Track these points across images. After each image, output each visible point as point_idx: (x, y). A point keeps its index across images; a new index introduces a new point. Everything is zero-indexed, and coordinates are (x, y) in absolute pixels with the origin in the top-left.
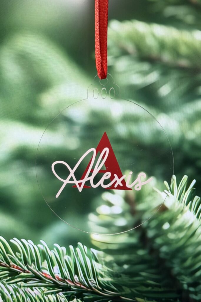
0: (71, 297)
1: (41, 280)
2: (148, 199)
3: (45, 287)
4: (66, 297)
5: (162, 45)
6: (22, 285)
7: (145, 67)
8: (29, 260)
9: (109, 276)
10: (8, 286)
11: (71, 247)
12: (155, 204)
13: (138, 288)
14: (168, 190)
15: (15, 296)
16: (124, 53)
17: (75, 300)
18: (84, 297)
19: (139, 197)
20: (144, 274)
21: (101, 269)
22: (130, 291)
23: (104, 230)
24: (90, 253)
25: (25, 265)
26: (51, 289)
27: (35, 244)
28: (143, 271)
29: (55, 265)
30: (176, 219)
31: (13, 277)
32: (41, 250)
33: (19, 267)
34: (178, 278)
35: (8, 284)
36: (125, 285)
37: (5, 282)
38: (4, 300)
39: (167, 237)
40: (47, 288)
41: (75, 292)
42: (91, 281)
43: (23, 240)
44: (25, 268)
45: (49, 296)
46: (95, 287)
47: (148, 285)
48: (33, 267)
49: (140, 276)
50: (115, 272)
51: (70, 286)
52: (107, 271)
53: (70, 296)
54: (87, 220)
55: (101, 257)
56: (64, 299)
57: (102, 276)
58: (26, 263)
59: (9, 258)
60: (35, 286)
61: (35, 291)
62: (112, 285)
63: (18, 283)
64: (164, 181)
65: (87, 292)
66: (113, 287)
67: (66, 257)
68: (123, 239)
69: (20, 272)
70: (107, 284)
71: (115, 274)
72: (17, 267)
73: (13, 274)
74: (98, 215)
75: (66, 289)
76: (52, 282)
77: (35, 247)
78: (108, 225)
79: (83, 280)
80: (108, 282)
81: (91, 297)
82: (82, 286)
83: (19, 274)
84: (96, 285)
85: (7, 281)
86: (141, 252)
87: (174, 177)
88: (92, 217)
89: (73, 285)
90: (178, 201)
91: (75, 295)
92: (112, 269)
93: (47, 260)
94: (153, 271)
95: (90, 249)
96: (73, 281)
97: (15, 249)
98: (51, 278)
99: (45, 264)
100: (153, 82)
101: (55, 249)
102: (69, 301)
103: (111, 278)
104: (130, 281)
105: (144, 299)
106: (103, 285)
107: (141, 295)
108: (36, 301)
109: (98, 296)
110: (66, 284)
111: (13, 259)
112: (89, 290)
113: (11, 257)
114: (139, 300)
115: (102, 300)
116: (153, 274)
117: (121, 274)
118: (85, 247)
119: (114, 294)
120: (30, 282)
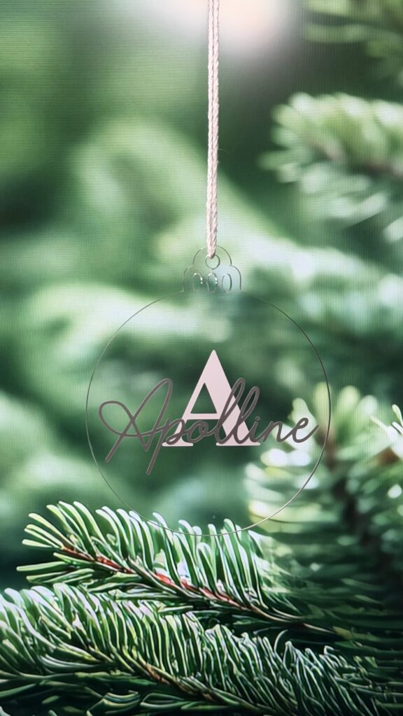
0: (210, 621)
1: (153, 587)
2: (360, 439)
3: (161, 600)
4: (201, 621)
5: (394, 142)
6: (117, 595)
7: (361, 184)
8: (132, 550)
9: (283, 584)
10: (91, 596)
11: (212, 527)
12: (375, 449)
13: (337, 609)
14: (400, 424)
15: (104, 616)
16: (320, 157)
17: (217, 627)
18: (235, 621)
19: (344, 435)
20: (350, 582)
21: (268, 570)
22: (323, 614)
23: (276, 496)
24: (247, 539)
25: (124, 559)
26: (173, 604)
27: (142, 520)
28: (348, 576)
29: (181, 560)
31: (101, 580)
32: (154, 531)
33: (113, 561)
35: (92, 593)
36: (315, 603)
37: (85, 589)
38: (84, 623)
39: (395, 512)
40: (164, 603)
41: (218, 612)
42: (247, 592)
43: (120, 511)
44: (124, 563)
45: (169, 617)
46: (256, 604)
47: (357, 604)
48: (138, 562)
49: (342, 585)
50: (294, 576)
51: (208, 601)
52: (278, 574)
53: (208, 619)
54: (242, 476)
55: (268, 547)
56: (196, 624)
57: (269, 584)
58: (125, 554)
59: (95, 544)
60: (141, 599)
61: (142, 607)
62: (288, 601)
63: (110, 592)
64: (392, 404)
65: (240, 612)
66: (290, 605)
67: (201, 546)
68: (311, 514)
69: (114, 571)
70: (278, 600)
71: (294, 579)
72: (108, 561)
73: (101, 574)
74: (263, 466)
75: (200, 605)
76: (174, 592)
77: (143, 524)
78: (282, 488)
79: (233, 589)
80: (280, 596)
81: (249, 622)
82: (231, 602)
83: (113, 574)
84: (257, 601)
85: (89, 587)
86: (345, 541)
88: (252, 470)
89: (215, 598)
91: (218, 618)
92: (290, 572)
93: (165, 551)
94: (368, 577)
95: (247, 532)
96: (213, 591)
97: (106, 528)
98: (173, 583)
99: (161, 558)
100: (374, 214)
101: (181, 530)
102: (205, 629)
103: (286, 588)
104: (322, 594)
105: (350, 631)
106: (269, 600)
107: (345, 621)
108: (143, 625)
109: (261, 621)
110: (200, 597)
111: (101, 546)
112: (243, 608)
113: (98, 543)
114: (340, 631)
115: (270, 630)
116: (369, 582)
117: (307, 582)
118: (237, 527)
119: (291, 619)
120: (133, 590)
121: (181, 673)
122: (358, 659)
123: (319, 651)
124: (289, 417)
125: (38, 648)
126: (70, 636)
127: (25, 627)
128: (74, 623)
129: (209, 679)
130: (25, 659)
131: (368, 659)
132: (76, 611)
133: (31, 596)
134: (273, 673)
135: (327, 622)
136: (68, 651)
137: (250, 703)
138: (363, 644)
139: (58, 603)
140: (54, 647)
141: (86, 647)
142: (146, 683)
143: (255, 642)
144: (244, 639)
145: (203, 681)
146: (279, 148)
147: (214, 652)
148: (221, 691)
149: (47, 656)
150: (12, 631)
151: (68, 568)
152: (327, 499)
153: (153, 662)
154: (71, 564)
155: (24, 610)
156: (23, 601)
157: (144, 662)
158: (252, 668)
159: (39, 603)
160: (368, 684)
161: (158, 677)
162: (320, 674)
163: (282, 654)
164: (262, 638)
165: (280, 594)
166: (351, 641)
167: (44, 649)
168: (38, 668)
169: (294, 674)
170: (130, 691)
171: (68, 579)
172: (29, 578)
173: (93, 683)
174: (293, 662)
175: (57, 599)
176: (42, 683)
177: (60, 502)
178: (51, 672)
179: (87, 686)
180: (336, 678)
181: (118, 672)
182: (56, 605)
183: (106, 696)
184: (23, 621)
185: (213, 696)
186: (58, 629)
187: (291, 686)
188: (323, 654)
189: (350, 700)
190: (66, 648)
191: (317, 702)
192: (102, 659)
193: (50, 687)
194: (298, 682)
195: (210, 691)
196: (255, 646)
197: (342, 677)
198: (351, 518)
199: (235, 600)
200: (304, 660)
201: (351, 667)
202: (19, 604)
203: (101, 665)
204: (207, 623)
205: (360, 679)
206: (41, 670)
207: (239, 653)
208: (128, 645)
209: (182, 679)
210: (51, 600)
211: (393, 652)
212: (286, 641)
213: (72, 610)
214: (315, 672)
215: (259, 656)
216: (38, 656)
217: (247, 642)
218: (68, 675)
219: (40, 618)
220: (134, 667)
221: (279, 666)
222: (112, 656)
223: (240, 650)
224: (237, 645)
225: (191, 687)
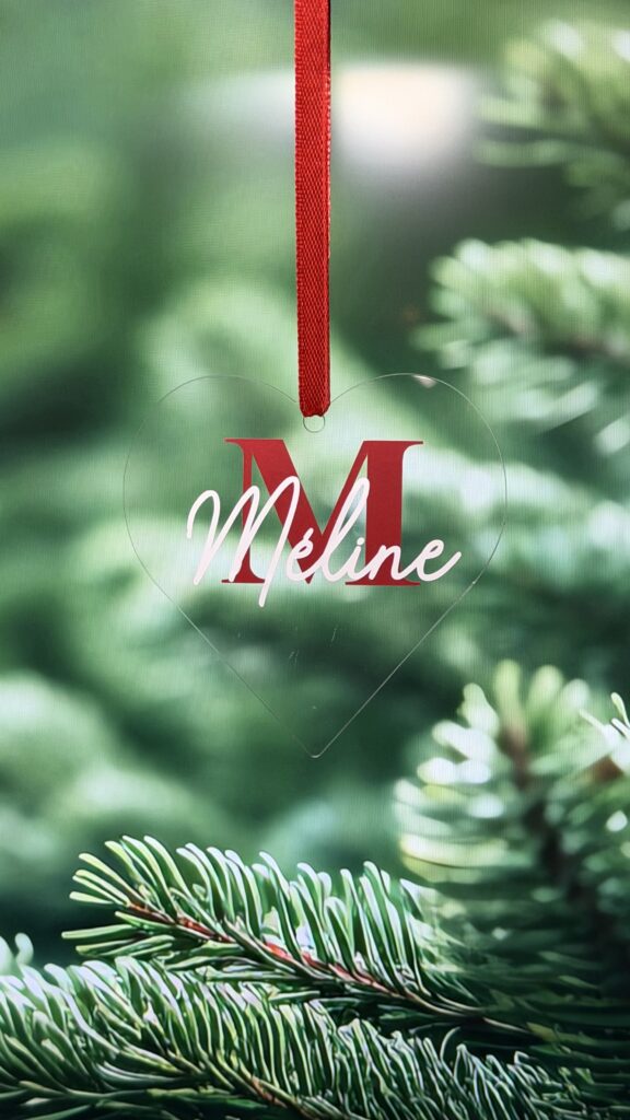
0: (345, 1014)
1: (261, 962)
2: (565, 744)
3: (273, 982)
4: (331, 1014)
5: (609, 309)
6: (209, 975)
7: (560, 369)
8: (230, 907)
9: (453, 959)
10: (171, 977)
11: (346, 874)
12: (587, 758)
13: (533, 997)
14: (623, 721)
15: (189, 1006)
16: (500, 331)
17: (356, 1023)
18: (382, 1014)
19: (539, 738)
20: (551, 956)
21: (430, 938)
22: (512, 1005)
23: (440, 828)
24: (399, 892)
25: (219, 921)
26: (290, 988)
27: (245, 864)
28: (549, 947)
29: (301, 923)
31: (185, 952)
32: (261, 880)
33: (202, 925)
35: (172, 971)
36: (501, 988)
37: (162, 965)
38: (160, 1015)
39: (618, 853)
40: (277, 986)
41: (357, 1001)
42: (400, 971)
43: (213, 851)
44: (218, 928)
45: (284, 1008)
46: (412, 989)
47: (562, 990)
48: (239, 926)
49: (541, 961)
50: (469, 947)
51: (343, 984)
52: (445, 944)
53: (343, 1011)
54: (394, 799)
55: (429, 905)
56: (324, 1018)
57: (432, 959)
58: (220, 913)
59: (175, 899)
60: (244, 980)
61: (245, 992)
62: (459, 984)
63: (198, 970)
64: (611, 692)
66: (463, 990)
67: (332, 902)
68: (493, 855)
69: (203, 939)
70: (446, 983)
71: (469, 952)
72: (194, 924)
73: (185, 944)
74: (421, 784)
75: (330, 990)
76: (292, 970)
77: (246, 870)
78: (449, 816)
79: (379, 966)
80: (448, 977)
81: (402, 1016)
82: (376, 985)
83: (202, 944)
84: (414, 984)
85: (168, 962)
86: (544, 895)
88: (404, 790)
89: (353, 980)
91: (357, 1009)
92: (462, 941)
93: (278, 910)
94: (579, 948)
95: (399, 882)
96: (350, 969)
97: (191, 875)
98: (290, 957)
99: (272, 920)
100: (580, 413)
101: (301, 878)
102: (338, 1025)
103: (458, 965)
104: (511, 975)
105: (553, 1028)
106: (433, 983)
107: (545, 1015)
108: (246, 1020)
109: (420, 1014)
110: (330, 977)
111: (184, 901)
112: (394, 995)
113: (181, 898)
114: (538, 1029)
115: (434, 1027)
116: (579, 957)
117: (488, 956)
118: (384, 874)
119: (465, 1011)
120: (232, 968)
121: (303, 1091)
122: (565, 1071)
123: (506, 1059)
124: (458, 711)
125: (93, 1052)
126: (139, 1035)
127: (74, 1021)
128: (146, 1015)
129: (345, 1100)
130: (75, 1069)
131: (579, 1071)
132: (149, 998)
133: (84, 976)
134: (440, 1093)
135: (519, 1017)
136: (137, 1057)
138: (572, 1049)
139: (123, 985)
140: (117, 1051)
141: (162, 1050)
142: (251, 1105)
143: (412, 1045)
144: (396, 1040)
145: (336, 1103)
146: (440, 319)
147: (350, 1060)
149: (107, 1064)
150: (54, 1026)
151: (137, 935)
152: (516, 832)
153: (261, 1075)
154: (141, 928)
155: (74, 997)
156: (70, 981)
157: (248, 1075)
158: (408, 1084)
159: (95, 986)
160: (580, 1109)
161: (270, 1097)
162: (510, 1093)
163: (451, 1064)
164: (422, 1039)
165: (447, 973)
166: (555, 1047)
167: (102, 1054)
168: (93, 1082)
169: (470, 1094)
170: (228, 1117)
171: (136, 950)
172: (80, 949)
173: (174, 1104)
174: (469, 1075)
175: (120, 979)
176: (99, 1104)
177: (125, 837)
178: (113, 1088)
179: (165, 1109)
180: (532, 1099)
181: (211, 1089)
182: (119, 989)
184: (71, 1013)
186: (123, 1024)
187: (466, 1111)
188: (512, 1063)
190: (135, 1052)
192: (187, 1069)
193: (111, 1110)
194: (475, 1105)
196: (413, 1053)
197: (541, 1098)
198: (553, 861)
199: (382, 982)
200: (485, 1073)
201: (555, 1083)
202: (65, 987)
203: (185, 1078)
204: (341, 1017)
205: (569, 1101)
206: (97, 1085)
207: (388, 1061)
208: (225, 1048)
209: (304, 1100)
210: (113, 981)
211: (617, 1060)
212: (459, 1044)
213: (142, 996)
214: (500, 1090)
215: (418, 1067)
216: (93, 1064)
217: (400, 1046)
218: (136, 1093)
219: (96, 1009)
220: (234, 1081)
221: (448, 1082)
222: (202, 1065)
223: (389, 1057)
224: (385, 1049)
225: (318, 1112)
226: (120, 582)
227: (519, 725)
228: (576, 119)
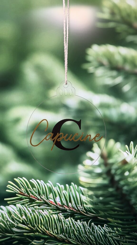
0: (67, 216)
1: (48, 205)
2: (115, 156)
3: (51, 209)
4: (64, 216)
5: (125, 60)
6: (37, 208)
7: (114, 73)
8: (42, 193)
10: (28, 208)
11: (67, 185)
12: (120, 159)
13: (108, 212)
14: (128, 151)
15: (32, 215)
16: (101, 65)
17: (69, 218)
18: (75, 216)
19: (110, 155)
20: (112, 203)
21: (86, 199)
22: (104, 214)
23: (88, 175)
24: (79, 189)
26: (55, 211)
27: (45, 183)
28: (112, 201)
29: (57, 196)
30: (133, 169)
31: (32, 203)
32: (49, 187)
33: (35, 197)
34: (134, 206)
35: (29, 207)
36: (101, 210)
37: (26, 206)
38: (26, 217)
39: (127, 180)
40: (52, 210)
41: (70, 213)
42: (79, 207)
43: (38, 180)
44: (39, 197)
45: (54, 215)
46: (82, 211)
47: (115, 211)
48: (43, 197)
49: (110, 204)
50: (94, 201)
51: (66, 210)
52: (89, 201)
54: (78, 169)
55: (86, 192)
56: (62, 217)
57: (86, 204)
58: (39, 194)
59: (29, 191)
60: (45, 209)
61: (45, 212)
63: (34, 207)
64: (125, 145)
65: (77, 213)
66: (93, 211)
67: (64, 192)
68: (100, 181)
69: (35, 200)
70: (89, 209)
71: (94, 202)
73: (32, 201)
74: (84, 165)
75: (64, 211)
76: (55, 207)
77: (45, 185)
78: (90, 172)
79: (74, 206)
80: (90, 208)
81: (80, 217)
82: (74, 210)
83: (35, 201)
84: (82, 210)
85: (28, 205)
86: (111, 190)
87: (132, 143)
88: (80, 167)
89: (68, 209)
90: (135, 158)
91: (69, 215)
92: (93, 200)
93: (52, 193)
94: (118, 201)
95: (79, 187)
96: (68, 206)
97: (33, 186)
98: (55, 204)
99: (51, 196)
100: (119, 83)
101: (57, 186)
102: (65, 219)
103: (92, 205)
104: (103, 207)
105: (113, 219)
106: (87, 210)
107: (111, 216)
108: (45, 218)
109: (84, 216)
110: (64, 208)
111: (31, 191)
114: (109, 219)
115: (86, 219)
116: (119, 203)
117: (98, 203)
118: (76, 185)
119: (93, 215)
120: (42, 206)
121: (58, 233)
122: (115, 229)
123: (102, 226)
124: (92, 149)
125: (11, 225)
126: (21, 221)
127: (7, 218)
128: (23, 217)
129: (67, 235)
130: (7, 229)
131: (118, 228)
132: (24, 213)
133: (9, 208)
134: (88, 233)
135: (105, 217)
136: (21, 226)
137: (80, 243)
138: (117, 224)
139: (18, 210)
140: (17, 225)
141: (27, 225)
142: (46, 237)
143: (82, 223)
144: (78, 222)
145: (65, 236)
146: (88, 62)
147: (68, 227)
148: (71, 239)
149: (14, 228)
150: (3, 220)
151: (21, 199)
152: (105, 176)
153: (48, 230)
154: (22, 198)
155: (7, 213)
156: (6, 210)
157: (46, 230)
158: (81, 232)
159: (12, 211)
160: (119, 237)
161: (50, 235)
162: (103, 234)
163: (90, 227)
164: (84, 222)
165: (89, 207)
166: (113, 223)
167: (13, 226)
169: (94, 234)
170: (41, 239)
171: (21, 203)
172: (8, 202)
173: (29, 237)
174: (94, 230)
176: (13, 237)
177: (18, 178)
178: (15, 233)
179: (27, 238)
180: (108, 235)
181: (37, 233)
182: (17, 211)
183: (33, 241)
184: (6, 217)
185: (68, 241)
186: (18, 219)
187: (94, 238)
188: (104, 227)
189: (113, 242)
190: (21, 225)
191: (102, 243)
192: (32, 229)
193: (15, 238)
194: (96, 236)
195: (67, 239)
196: (82, 225)
197: (110, 235)
198: (113, 182)
199: (75, 209)
200: (98, 229)
201: (113, 231)
202: (5, 211)
203: (32, 231)
204: (66, 217)
205: (116, 235)
206: (12, 233)
207: (76, 227)
208: (41, 224)
209: (58, 235)
210: (16, 209)
211: (127, 226)
212: (92, 223)
213: (22, 213)
214: (101, 233)
215: (83, 228)
216: (11, 228)
217: (79, 223)
218: (21, 234)
219: (12, 216)
220: (43, 231)
221: (90, 231)
222: (35, 228)
223: (77, 226)
224: (76, 224)
225: (61, 238)
226: (17, 121)
227: (105, 152)
228: (118, 17)
